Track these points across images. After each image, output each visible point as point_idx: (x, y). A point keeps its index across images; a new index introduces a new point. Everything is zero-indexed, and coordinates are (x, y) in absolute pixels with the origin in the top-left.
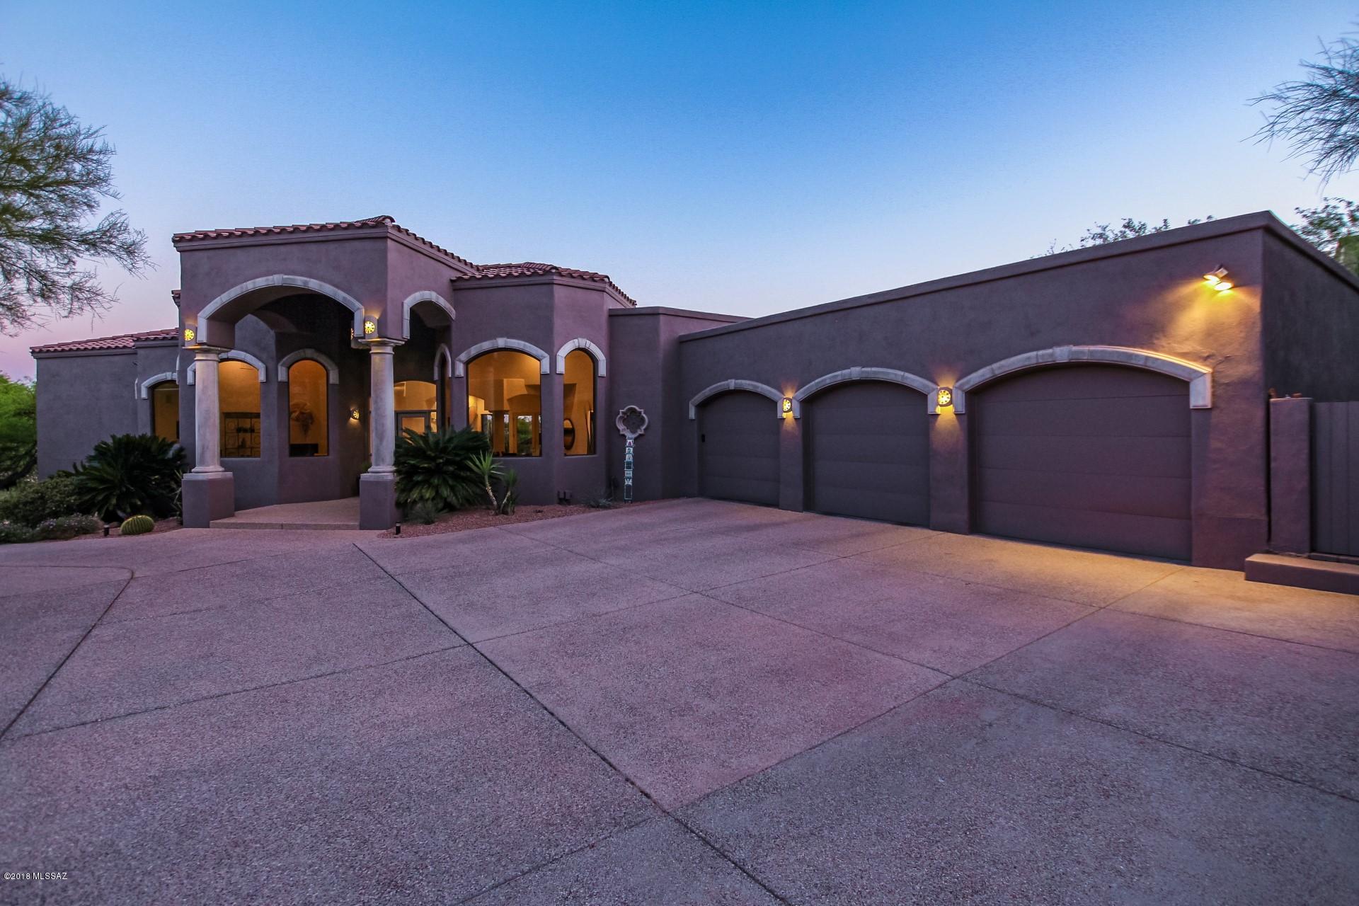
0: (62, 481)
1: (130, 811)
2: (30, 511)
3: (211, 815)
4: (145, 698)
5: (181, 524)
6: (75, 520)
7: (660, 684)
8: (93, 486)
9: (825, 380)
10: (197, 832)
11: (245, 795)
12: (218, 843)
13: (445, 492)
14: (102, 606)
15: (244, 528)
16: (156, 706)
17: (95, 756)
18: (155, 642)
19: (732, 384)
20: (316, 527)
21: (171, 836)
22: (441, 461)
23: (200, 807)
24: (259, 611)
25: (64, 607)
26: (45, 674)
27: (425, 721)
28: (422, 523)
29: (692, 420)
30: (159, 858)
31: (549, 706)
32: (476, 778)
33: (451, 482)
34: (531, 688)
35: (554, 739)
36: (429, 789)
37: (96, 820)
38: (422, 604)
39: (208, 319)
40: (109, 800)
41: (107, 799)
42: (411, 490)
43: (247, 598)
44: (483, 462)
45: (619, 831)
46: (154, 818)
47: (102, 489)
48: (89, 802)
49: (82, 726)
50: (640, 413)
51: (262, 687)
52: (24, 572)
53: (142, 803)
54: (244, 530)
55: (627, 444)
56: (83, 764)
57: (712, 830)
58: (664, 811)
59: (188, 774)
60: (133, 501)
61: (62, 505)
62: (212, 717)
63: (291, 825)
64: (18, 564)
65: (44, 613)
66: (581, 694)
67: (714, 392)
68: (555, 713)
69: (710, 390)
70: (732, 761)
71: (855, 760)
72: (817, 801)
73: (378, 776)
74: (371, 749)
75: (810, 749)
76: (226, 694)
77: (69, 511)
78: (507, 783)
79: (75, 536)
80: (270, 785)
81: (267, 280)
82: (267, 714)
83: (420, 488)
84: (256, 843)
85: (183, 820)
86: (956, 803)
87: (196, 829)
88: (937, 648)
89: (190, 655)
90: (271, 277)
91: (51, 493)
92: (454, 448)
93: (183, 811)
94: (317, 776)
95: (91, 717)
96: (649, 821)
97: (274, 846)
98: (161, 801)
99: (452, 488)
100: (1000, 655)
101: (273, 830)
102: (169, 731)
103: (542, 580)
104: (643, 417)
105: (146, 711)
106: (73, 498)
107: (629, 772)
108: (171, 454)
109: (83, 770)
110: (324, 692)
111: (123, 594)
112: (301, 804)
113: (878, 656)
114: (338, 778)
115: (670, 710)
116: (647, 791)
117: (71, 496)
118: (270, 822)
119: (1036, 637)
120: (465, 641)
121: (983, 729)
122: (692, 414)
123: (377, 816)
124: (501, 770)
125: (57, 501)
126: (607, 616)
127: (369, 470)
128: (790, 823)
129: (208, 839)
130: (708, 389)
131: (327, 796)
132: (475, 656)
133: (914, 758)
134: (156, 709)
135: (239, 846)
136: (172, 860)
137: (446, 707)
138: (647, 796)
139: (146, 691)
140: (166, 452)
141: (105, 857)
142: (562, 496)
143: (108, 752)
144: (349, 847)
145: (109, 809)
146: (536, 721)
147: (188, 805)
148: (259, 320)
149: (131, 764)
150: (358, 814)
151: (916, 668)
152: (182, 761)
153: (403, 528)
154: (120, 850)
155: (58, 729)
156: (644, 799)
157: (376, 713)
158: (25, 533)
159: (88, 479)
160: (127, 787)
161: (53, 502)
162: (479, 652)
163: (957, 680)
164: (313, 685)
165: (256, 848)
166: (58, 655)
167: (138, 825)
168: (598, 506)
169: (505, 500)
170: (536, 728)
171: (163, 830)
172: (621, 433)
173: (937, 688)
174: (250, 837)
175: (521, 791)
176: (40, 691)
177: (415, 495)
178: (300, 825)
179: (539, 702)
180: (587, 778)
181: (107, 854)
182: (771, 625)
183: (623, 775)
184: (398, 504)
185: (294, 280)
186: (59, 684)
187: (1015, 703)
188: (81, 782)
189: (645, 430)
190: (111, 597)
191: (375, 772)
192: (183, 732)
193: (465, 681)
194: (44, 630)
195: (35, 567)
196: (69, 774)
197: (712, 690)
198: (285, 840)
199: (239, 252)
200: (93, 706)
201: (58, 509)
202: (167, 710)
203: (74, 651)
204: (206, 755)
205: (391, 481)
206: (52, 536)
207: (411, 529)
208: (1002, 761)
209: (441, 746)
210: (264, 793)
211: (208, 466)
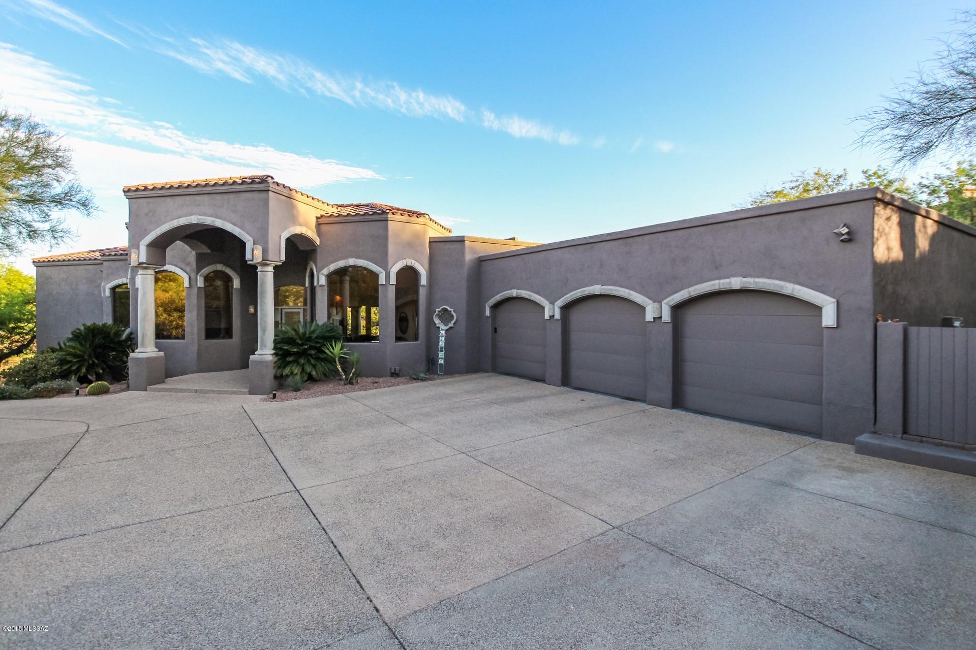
0: (49, 356)
1: (46, 611)
2: (27, 376)
3: (95, 615)
4: (75, 527)
5: (128, 388)
6: (57, 383)
7: (414, 526)
8: (70, 359)
9: (577, 293)
10: (83, 627)
11: (120, 601)
12: (95, 636)
13: (308, 369)
14: (63, 453)
15: (170, 392)
16: (80, 533)
17: (33, 570)
18: (91, 483)
19: (514, 293)
20: (219, 392)
21: (67, 629)
22: (306, 347)
23: (90, 609)
24: (165, 460)
25: (38, 454)
26: (14, 507)
27: (251, 550)
28: (292, 391)
29: (488, 317)
30: (56, 645)
31: (335, 541)
32: (270, 594)
33: (313, 362)
34: (327, 526)
35: (330, 566)
36: (238, 601)
37: (23, 617)
38: (275, 457)
39: (147, 246)
40: (34, 603)
41: (33, 602)
42: (285, 367)
43: (160, 449)
44: (334, 348)
45: (350, 636)
46: (60, 616)
47: (76, 362)
48: (22, 604)
49: (29, 548)
50: (451, 311)
51: (152, 521)
52: (17, 424)
53: (54, 605)
54: (170, 393)
55: (441, 334)
56: (24, 576)
57: (409, 637)
58: (384, 622)
59: (88, 585)
60: (97, 370)
61: (48, 373)
62: (113, 543)
63: (143, 624)
64: (15, 417)
65: (23, 458)
66: (359, 532)
67: (503, 298)
68: (337, 547)
69: (500, 296)
70: (441, 586)
71: (522, 589)
72: (485, 619)
73: (208, 590)
74: (209, 570)
75: (496, 579)
76: (127, 525)
77: (54, 377)
78: (289, 598)
79: (57, 395)
80: (139, 594)
81: (187, 219)
82: (150, 541)
83: (291, 365)
84: (119, 636)
85: (77, 618)
86: (575, 625)
87: (84, 625)
88: (612, 503)
89: (111, 494)
90: (190, 217)
91: (42, 364)
92: (316, 338)
93: (79, 611)
94: (170, 589)
95: (37, 541)
96: (371, 629)
97: (129, 638)
98: (67, 604)
99: (314, 366)
100: (654, 510)
101: (131, 628)
102: (84, 552)
103: (361, 439)
104: (452, 314)
105: (73, 537)
106: (56, 368)
107: (371, 593)
108: (124, 337)
109: (23, 580)
110: (191, 526)
111: (78, 444)
112: (154, 609)
113: (569, 508)
114: (182, 590)
115: (414, 547)
116: (378, 607)
117: (55, 366)
118: (131, 621)
119: (685, 497)
120: (295, 488)
121: (617, 568)
122: (488, 313)
123: (199, 619)
124: (288, 588)
125: (46, 370)
126: (396, 470)
127: (256, 353)
128: (461, 635)
129: (89, 632)
130: (499, 295)
131: (171, 603)
132: (298, 500)
133: (562, 589)
134: (80, 535)
135: (107, 638)
136: (63, 646)
137: (267, 539)
138: (377, 610)
139: (76, 522)
140: (121, 335)
141: (23, 643)
142: (393, 371)
143: (41, 567)
144: (175, 641)
145: (33, 609)
146: (323, 552)
147: (83, 607)
148: (184, 244)
149: (54, 577)
150: (188, 618)
151: (591, 519)
152: (87, 575)
153: (278, 394)
154: (33, 639)
155: (14, 550)
156: (375, 613)
157: (221, 542)
158: (23, 392)
159: (66, 355)
160: (48, 594)
161: (42, 370)
162: (302, 496)
163: (616, 530)
164: (185, 519)
165: (117, 640)
166: (25, 493)
167: (48, 621)
168: (417, 379)
169: (351, 375)
170: (322, 557)
171: (63, 625)
172: (437, 326)
173: (599, 535)
174: (116, 631)
175: (297, 604)
176: (8, 520)
177: (287, 371)
178: (149, 624)
179: (329, 537)
180: (342, 596)
181: (24, 641)
182: (505, 482)
183: (367, 594)
184: (276, 377)
185: (205, 219)
186: (22, 515)
187: (647, 549)
188: (20, 589)
189: (454, 324)
190: (70, 446)
191: (207, 587)
192: (92, 553)
193: (286, 519)
194: (21, 472)
195: (26, 419)
196: (14, 584)
197: (447, 531)
198: (137, 635)
199: (168, 199)
200: (40, 532)
201: (46, 376)
202: (87, 537)
203: (37, 489)
204: (103, 571)
205: (271, 361)
206: (41, 395)
207: (284, 395)
208: (619, 594)
209: (255, 569)
210: (133, 600)
211: (147, 348)
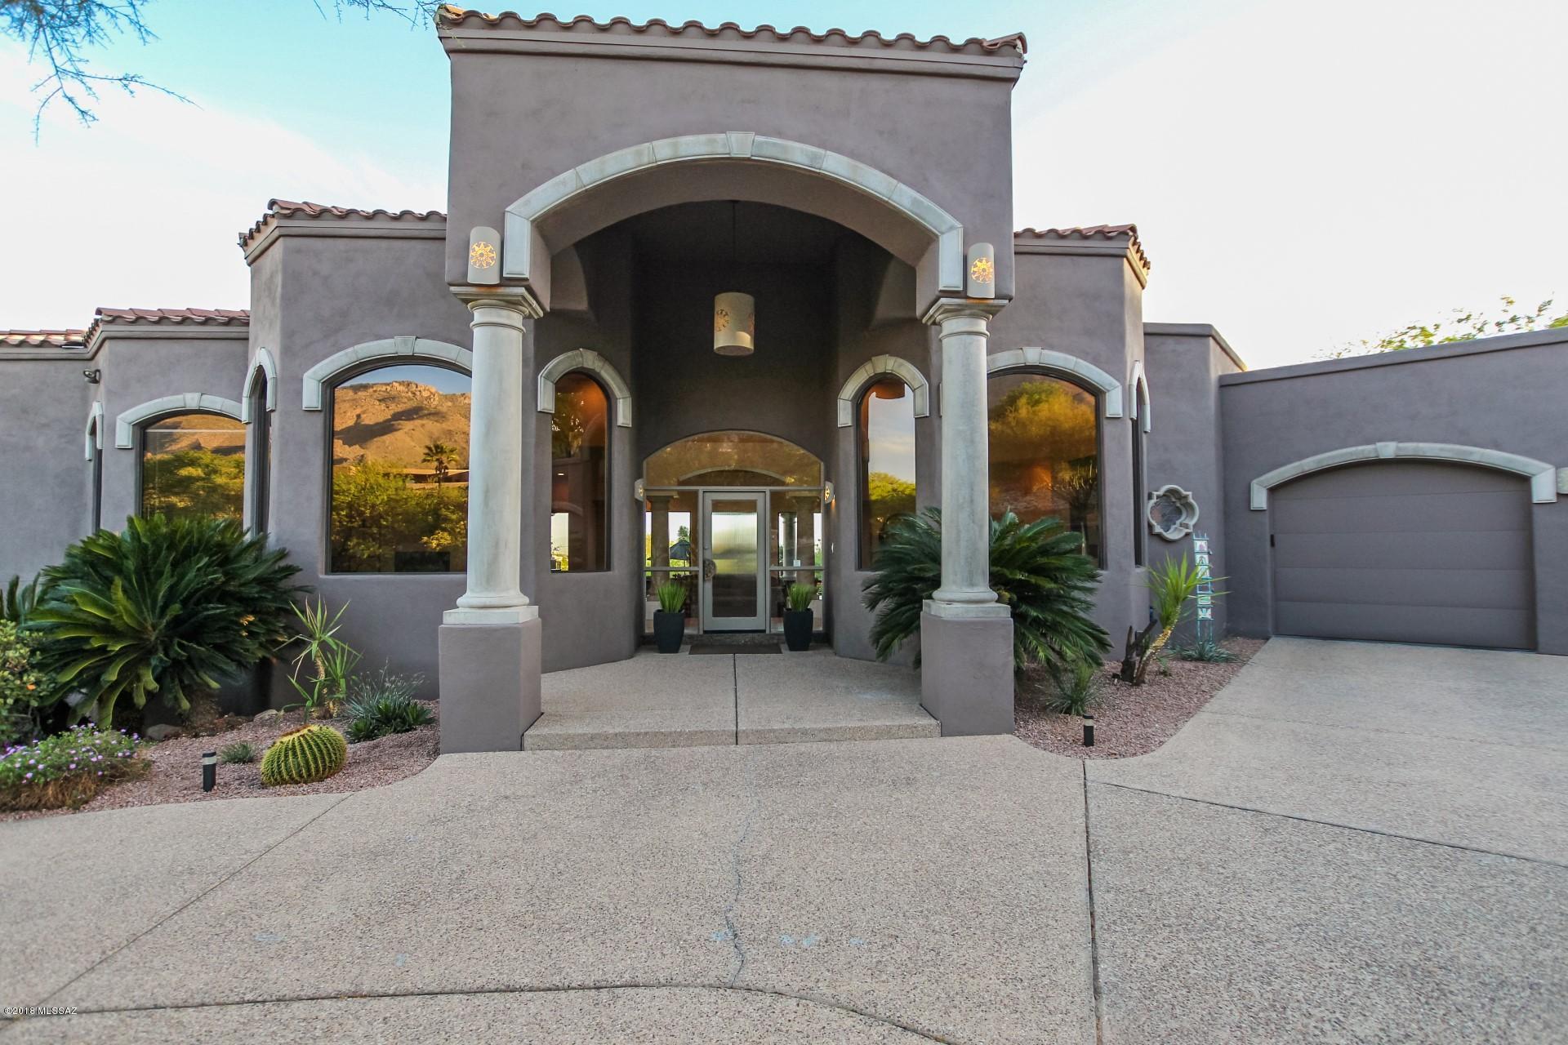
19: (1387, 449)
29: (1261, 511)
39: (533, 222)
50: (1185, 497)
81: (712, 142)
90: (723, 136)
104: (1190, 503)
122: (1261, 501)
130: (1313, 458)
172: (1156, 531)
185: (783, 148)
189: (1194, 526)
211: (497, 591)
